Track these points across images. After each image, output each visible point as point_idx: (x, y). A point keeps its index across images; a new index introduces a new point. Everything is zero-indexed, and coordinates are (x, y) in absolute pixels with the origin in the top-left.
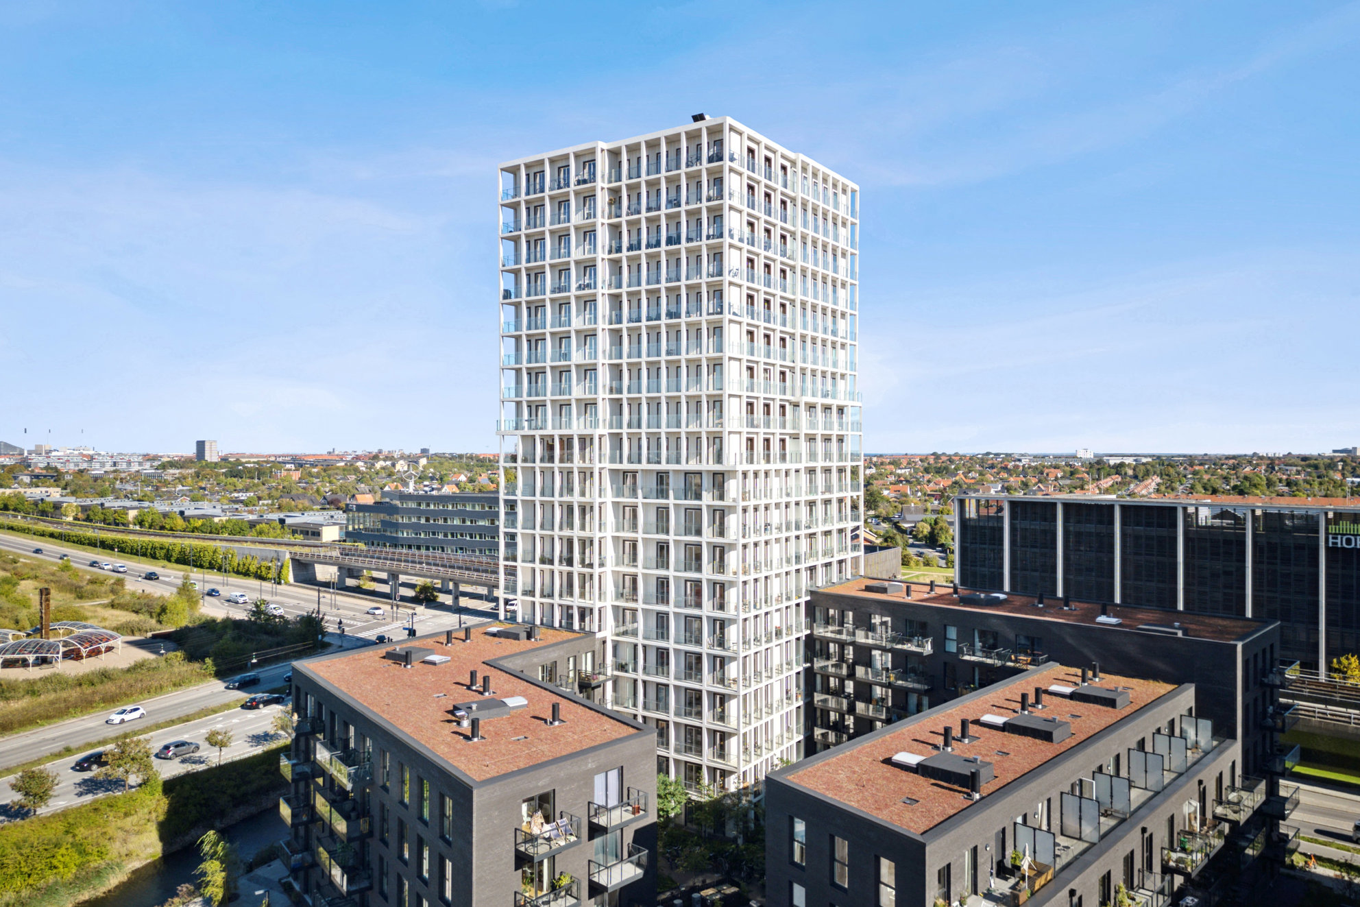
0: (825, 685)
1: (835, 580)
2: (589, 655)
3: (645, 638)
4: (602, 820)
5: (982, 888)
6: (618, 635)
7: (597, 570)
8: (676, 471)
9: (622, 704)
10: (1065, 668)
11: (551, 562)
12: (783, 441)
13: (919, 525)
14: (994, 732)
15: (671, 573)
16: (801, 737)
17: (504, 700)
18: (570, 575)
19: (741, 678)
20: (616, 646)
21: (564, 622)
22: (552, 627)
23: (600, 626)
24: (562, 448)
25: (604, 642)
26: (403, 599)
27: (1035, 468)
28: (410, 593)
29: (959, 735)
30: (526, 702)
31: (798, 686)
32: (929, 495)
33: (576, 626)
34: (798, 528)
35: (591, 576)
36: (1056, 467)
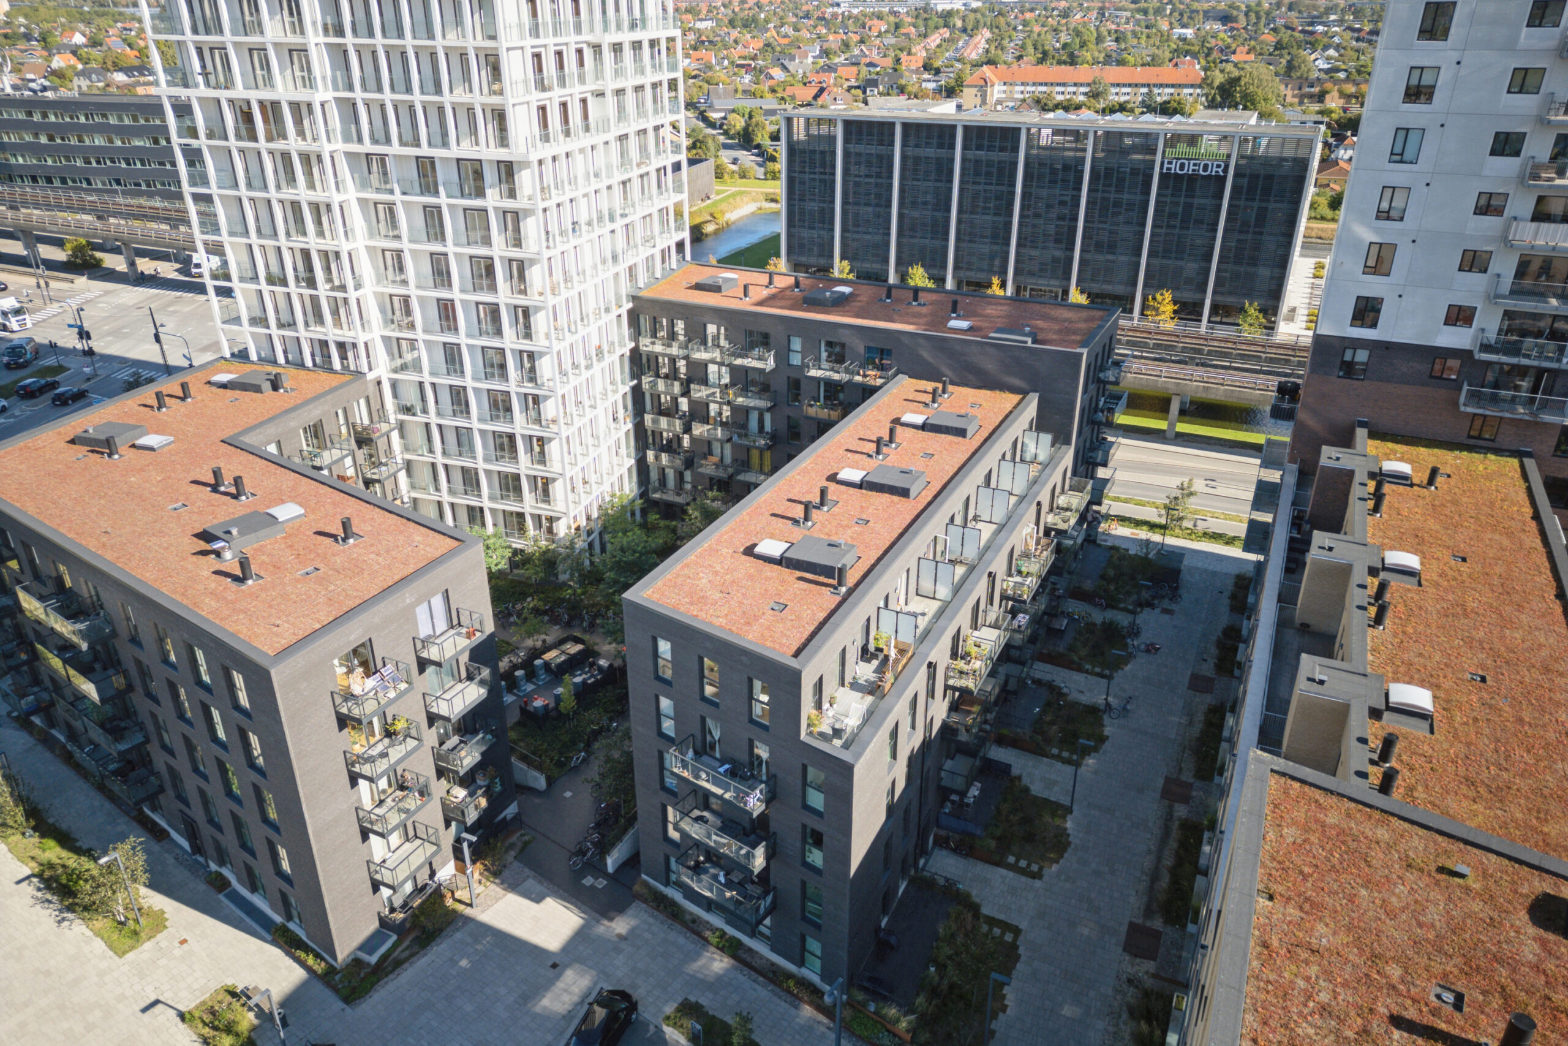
0: (656, 404)
1: (658, 275)
2: (362, 402)
3: (432, 374)
4: (433, 653)
5: (848, 679)
6: (395, 371)
7: (352, 295)
8: (444, 160)
9: (415, 451)
10: (914, 381)
11: (284, 282)
12: (584, 101)
13: (732, 117)
14: (852, 490)
15: (456, 294)
16: (632, 462)
17: (271, 511)
18: (315, 300)
19: (562, 415)
20: (394, 385)
21: (318, 360)
22: (302, 365)
23: (369, 363)
24: (266, 120)
25: (379, 383)
26: (51, 265)
27: (857, 18)
28: (59, 255)
29: (818, 500)
30: (302, 511)
31: (625, 407)
32: (738, 66)
33: (337, 364)
34: (612, 219)
35: (345, 300)
36: (880, 17)
